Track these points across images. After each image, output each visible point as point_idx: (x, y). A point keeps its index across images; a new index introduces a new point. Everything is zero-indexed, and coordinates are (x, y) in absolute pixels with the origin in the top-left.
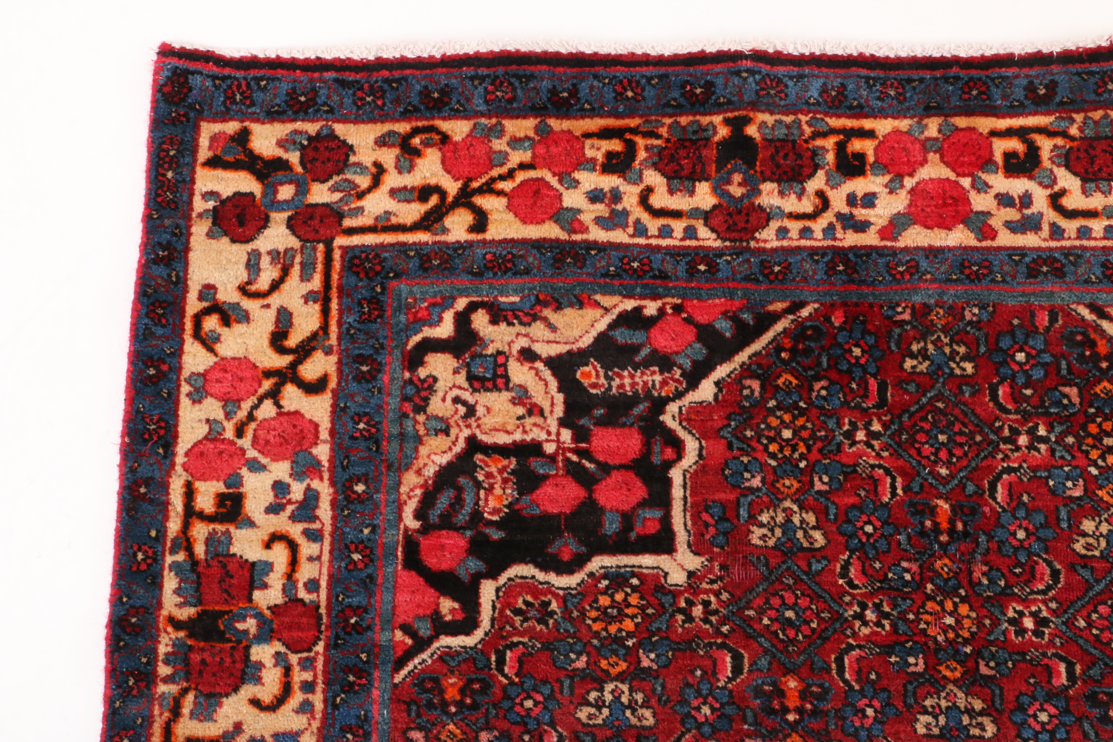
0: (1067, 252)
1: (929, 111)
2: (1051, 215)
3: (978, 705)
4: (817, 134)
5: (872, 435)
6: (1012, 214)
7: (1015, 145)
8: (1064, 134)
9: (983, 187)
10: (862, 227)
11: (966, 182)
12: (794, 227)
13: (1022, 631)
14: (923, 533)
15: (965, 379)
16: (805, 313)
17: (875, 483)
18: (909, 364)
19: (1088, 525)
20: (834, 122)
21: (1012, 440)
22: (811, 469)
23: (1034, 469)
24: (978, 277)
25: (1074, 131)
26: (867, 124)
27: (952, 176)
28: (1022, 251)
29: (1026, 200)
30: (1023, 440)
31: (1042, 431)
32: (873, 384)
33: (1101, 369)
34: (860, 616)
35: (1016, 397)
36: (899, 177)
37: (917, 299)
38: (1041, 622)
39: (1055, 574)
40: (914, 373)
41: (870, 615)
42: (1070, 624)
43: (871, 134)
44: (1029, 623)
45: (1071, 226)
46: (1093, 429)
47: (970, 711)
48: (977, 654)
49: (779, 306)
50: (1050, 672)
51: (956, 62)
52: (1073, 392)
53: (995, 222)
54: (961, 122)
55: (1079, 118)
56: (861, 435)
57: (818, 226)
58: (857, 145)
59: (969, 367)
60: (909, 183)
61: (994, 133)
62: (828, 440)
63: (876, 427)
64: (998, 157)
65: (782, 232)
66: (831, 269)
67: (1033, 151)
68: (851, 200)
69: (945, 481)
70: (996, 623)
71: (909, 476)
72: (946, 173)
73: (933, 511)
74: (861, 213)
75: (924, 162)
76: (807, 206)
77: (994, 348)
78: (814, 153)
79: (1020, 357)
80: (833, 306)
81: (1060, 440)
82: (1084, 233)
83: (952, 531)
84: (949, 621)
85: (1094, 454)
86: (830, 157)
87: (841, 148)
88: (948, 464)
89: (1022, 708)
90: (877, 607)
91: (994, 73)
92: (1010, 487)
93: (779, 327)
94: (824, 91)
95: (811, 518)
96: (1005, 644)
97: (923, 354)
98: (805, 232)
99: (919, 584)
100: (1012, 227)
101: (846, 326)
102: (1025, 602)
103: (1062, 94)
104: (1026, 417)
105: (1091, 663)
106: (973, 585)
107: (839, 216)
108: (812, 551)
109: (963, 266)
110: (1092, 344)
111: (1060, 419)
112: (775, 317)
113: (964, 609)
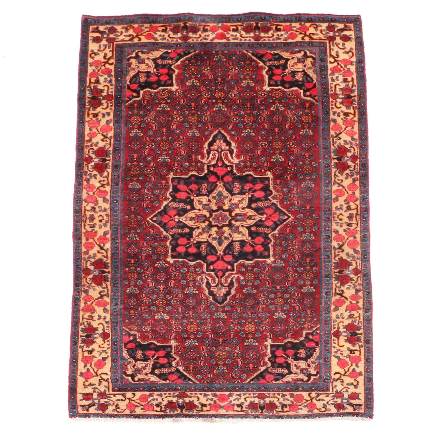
0: (243, 43)
1: (219, 22)
2: (240, 38)
3: (224, 106)
4: (199, 26)
5: (208, 69)
6: (233, 37)
7: (235, 27)
8: (243, 26)
9: (229, 34)
10: (207, 39)
11: (226, 33)
12: (195, 39)
13: (232, 96)
14: (216, 83)
15: (224, 61)
16: (197, 52)
17: (208, 76)
18: (214, 59)
19: (244, 82)
20: (202, 24)
21: (232, 70)
22: (197, 74)
23: (235, 74)
24: (226, 47)
25: (245, 25)
26: (208, 24)
27: (223, 32)
28: (235, 43)
29: (236, 35)
30: (234, 70)
31: (237, 68)
32: (208, 62)
33: (247, 60)
34: (205, 95)
35: (233, 64)
36: (214, 32)
37: (216, 50)
38: (235, 95)
39: (238, 89)
40: (215, 61)
41: (207, 94)
42: (240, 95)
43: (209, 26)
44: (233, 95)
45: (243, 39)
46: (245, 68)
47: (223, 107)
48: (224, 99)
49: (192, 51)
50: (236, 101)
51: (225, 15)
52: (242, 63)
53: (230, 39)
54: (225, 24)
55: (245, 23)
56: (206, 70)
57: (199, 39)
58: (206, 27)
59: (225, 60)
60: (216, 33)
61: (231, 26)
62: (201, 70)
63: (208, 68)
64: (231, 29)
65: (193, 40)
66: (201, 46)
67: (237, 29)
68: (205, 36)
69: (220, 76)
70: (228, 95)
71: (214, 75)
72: (222, 32)
73: (218, 80)
74: (207, 37)
75: (218, 30)
76: (197, 36)
77: (229, 57)
78: (199, 29)
79: (234, 58)
80: (201, 51)
81: (240, 70)
82: (245, 40)
83: (221, 83)
84: (220, 95)
85: (245, 72)
86: (202, 29)
87: (204, 28)
88: (221, 73)
89: (231, 106)
90: (208, 93)
91: (231, 17)
92: (231, 77)
93: (192, 54)
94: (201, 19)
95: (197, 81)
96: (229, 97)
97: (217, 58)
98: (197, 40)
99: (215, 90)
100: (233, 39)
101: (204, 53)
102: (233, 92)
103: (243, 19)
104: (234, 66)
105: (243, 100)
106: (224, 90)
107: (203, 38)
108: (197, 86)
109: (224, 45)
110: (246, 56)
111: (240, 67)
112: (192, 52)
113: (222, 93)
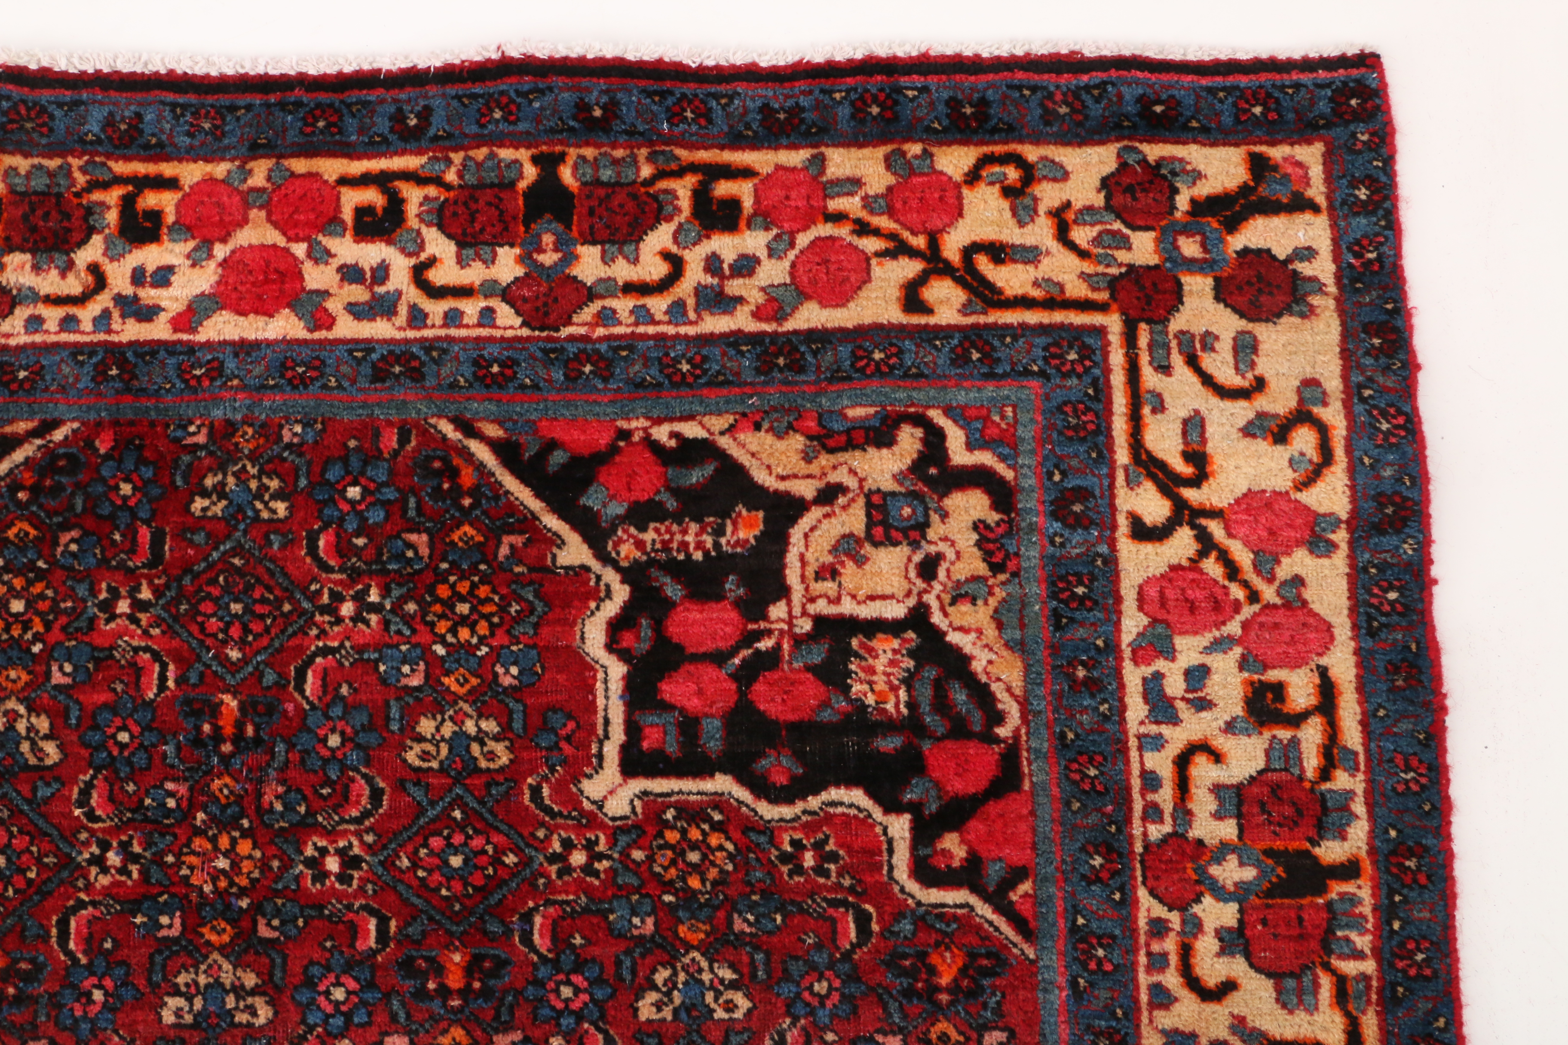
0: (428, 345)
1: (255, 150)
2: (412, 294)
3: (250, 980)
4: (95, 185)
5: (138, 605)
6: (358, 293)
7: (372, 196)
8: (438, 181)
9: (320, 256)
10: (147, 314)
11: (300, 250)
12: (53, 315)
13: (322, 875)
14: (198, 741)
15: (275, 524)
16: (58, 435)
17: (136, 671)
18: (199, 504)
19: (426, 726)
20: (120, 168)
21: (332, 610)
22: (47, 656)
23: (360, 649)
24: (302, 382)
25: (451, 177)
26: (168, 169)
27: (281, 241)
28: (368, 345)
29: (382, 272)
30: (347, 609)
31: (374, 597)
32: (145, 534)
33: (461, 508)
34: (99, 861)
35: (343, 549)
36: (207, 244)
37: (218, 413)
38: (349, 862)
39: (376, 795)
40: (204, 519)
41: (113, 858)
42: (389, 864)
43: (172, 184)
44: (333, 864)
45: (436, 309)
46: (443, 591)
47: (239, 990)
48: (256, 909)
49: (22, 427)
50: (354, 931)
51: (303, 81)
52: (421, 540)
53: (334, 306)
54: (300, 166)
55: (457, 158)
56: (123, 607)
57: (87, 314)
58: (151, 200)
59: (281, 508)
60: (221, 251)
61: (345, 181)
62: (76, 613)
63: (145, 594)
64: (347, 215)
65: (35, 323)
66: (100, 374)
67: (396, 204)
68: (138, 277)
69: (234, 667)
70: (286, 865)
71: (184, 663)
72: (274, 237)
73: (215, 710)
74: (148, 295)
75: (244, 222)
76: (73, 286)
77: (318, 481)
78: (89, 211)
79: (354, 492)
80: (98, 426)
81: (397, 608)
82: (453, 318)
83: (238, 738)
84: (222, 863)
85: (442, 627)
86: (112, 217)
87: (128, 204)
88: (242, 644)
89: (310, 983)
90: (125, 847)
91: (353, 96)
92: (324, 676)
93: (19, 456)
94: (109, 123)
95: (43, 724)
96: (297, 895)
97: (220, 491)
98: (68, 323)
99: (186, 813)
100: (356, 311)
101: (115, 455)
102: (332, 834)
103: (438, 125)
104: (355, 576)
105: (411, 915)
106: (262, 812)
107: (119, 299)
108: (42, 772)
109: (284, 366)
110: (453, 473)
111: (400, 578)
112: (15, 442)
113: (245, 847)
